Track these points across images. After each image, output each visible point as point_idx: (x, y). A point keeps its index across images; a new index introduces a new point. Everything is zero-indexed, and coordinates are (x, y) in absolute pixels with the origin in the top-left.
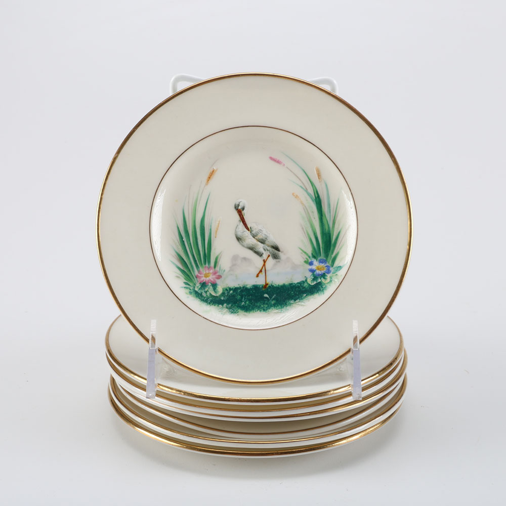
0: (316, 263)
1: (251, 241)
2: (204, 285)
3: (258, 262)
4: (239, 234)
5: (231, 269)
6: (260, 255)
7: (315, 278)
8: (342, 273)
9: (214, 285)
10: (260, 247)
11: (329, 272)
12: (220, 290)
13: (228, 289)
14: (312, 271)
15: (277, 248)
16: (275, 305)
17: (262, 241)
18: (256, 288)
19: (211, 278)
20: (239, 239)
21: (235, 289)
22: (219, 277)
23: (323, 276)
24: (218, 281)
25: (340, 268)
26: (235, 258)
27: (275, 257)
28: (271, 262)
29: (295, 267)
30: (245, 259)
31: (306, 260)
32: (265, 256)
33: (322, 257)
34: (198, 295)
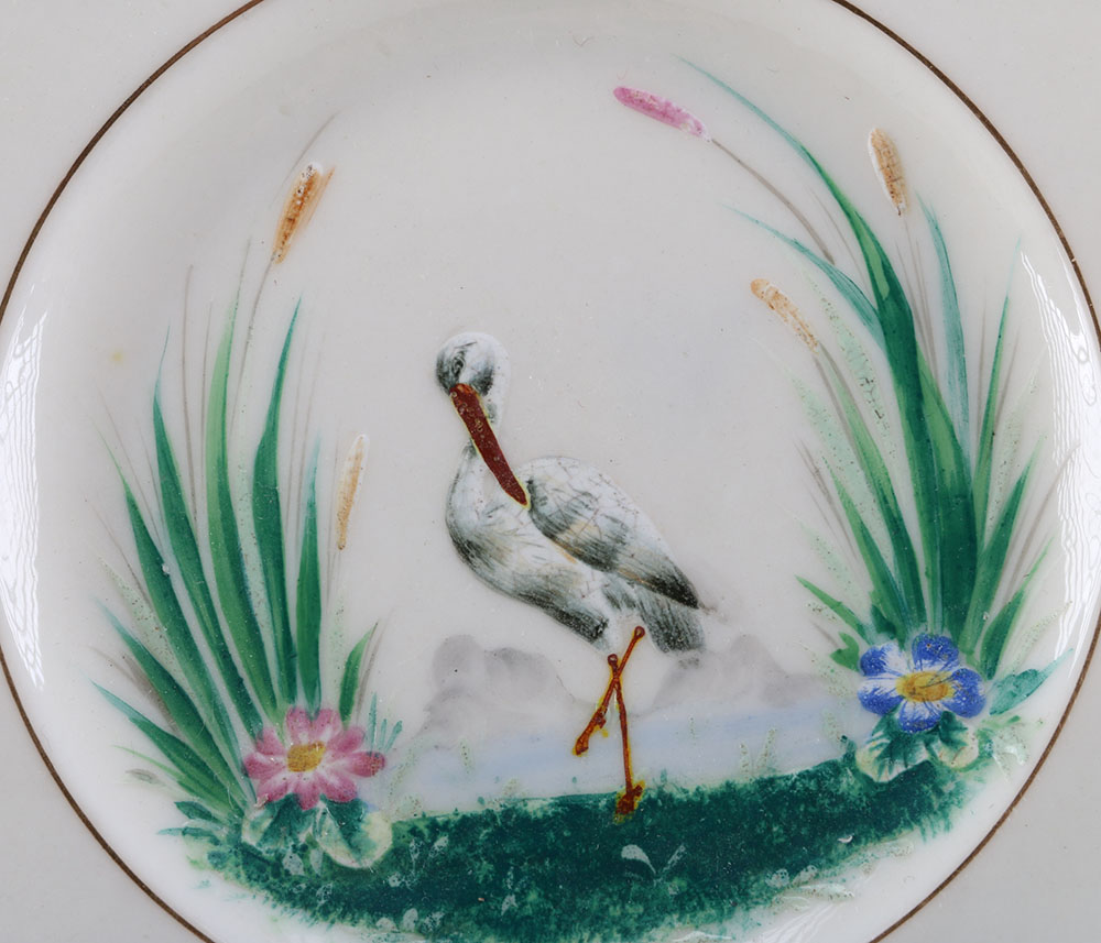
0: (899, 661)
1: (534, 556)
2: (288, 811)
3: (582, 667)
4: (471, 522)
5: (437, 716)
6: (590, 629)
7: (898, 744)
8: (1043, 707)
9: (347, 812)
10: (589, 589)
11: (971, 705)
12: (379, 833)
13: (422, 826)
14: (880, 705)
15: (678, 590)
16: (684, 905)
17: (599, 557)
18: (573, 811)
19: (328, 769)
20: (468, 549)
21: (464, 828)
22: (372, 764)
23: (943, 728)
24: (367, 789)
25: (1030, 679)
26: (453, 654)
27: (675, 638)
28: (650, 667)
29: (782, 688)
30: (507, 656)
31: (843, 646)
32: (616, 637)
33: (932, 623)
34: (261, 871)
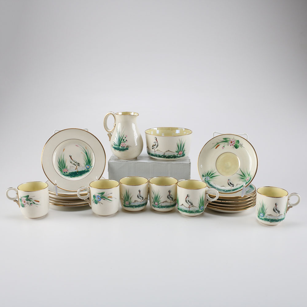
0: (87, 166)
1: (74, 163)
2: (65, 172)
3: (75, 167)
4: (71, 161)
5: (70, 169)
6: (76, 165)
7: (87, 169)
8: (93, 167)
9: (67, 172)
10: (75, 164)
11: (90, 168)
12: (68, 173)
14: (86, 168)
15: (79, 164)
16: (80, 175)
17: (76, 163)
18: (75, 172)
19: (66, 171)
20: (71, 162)
21: (71, 173)
22: (68, 171)
23: (89, 168)
24: (67, 171)
25: (92, 166)
26: (70, 166)
27: (79, 165)
28: (78, 167)
29: (83, 167)
30: (72, 166)
31: (85, 166)
32: (77, 166)
33: (88, 165)
34: (64, 175)
